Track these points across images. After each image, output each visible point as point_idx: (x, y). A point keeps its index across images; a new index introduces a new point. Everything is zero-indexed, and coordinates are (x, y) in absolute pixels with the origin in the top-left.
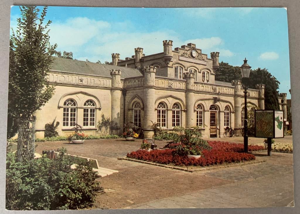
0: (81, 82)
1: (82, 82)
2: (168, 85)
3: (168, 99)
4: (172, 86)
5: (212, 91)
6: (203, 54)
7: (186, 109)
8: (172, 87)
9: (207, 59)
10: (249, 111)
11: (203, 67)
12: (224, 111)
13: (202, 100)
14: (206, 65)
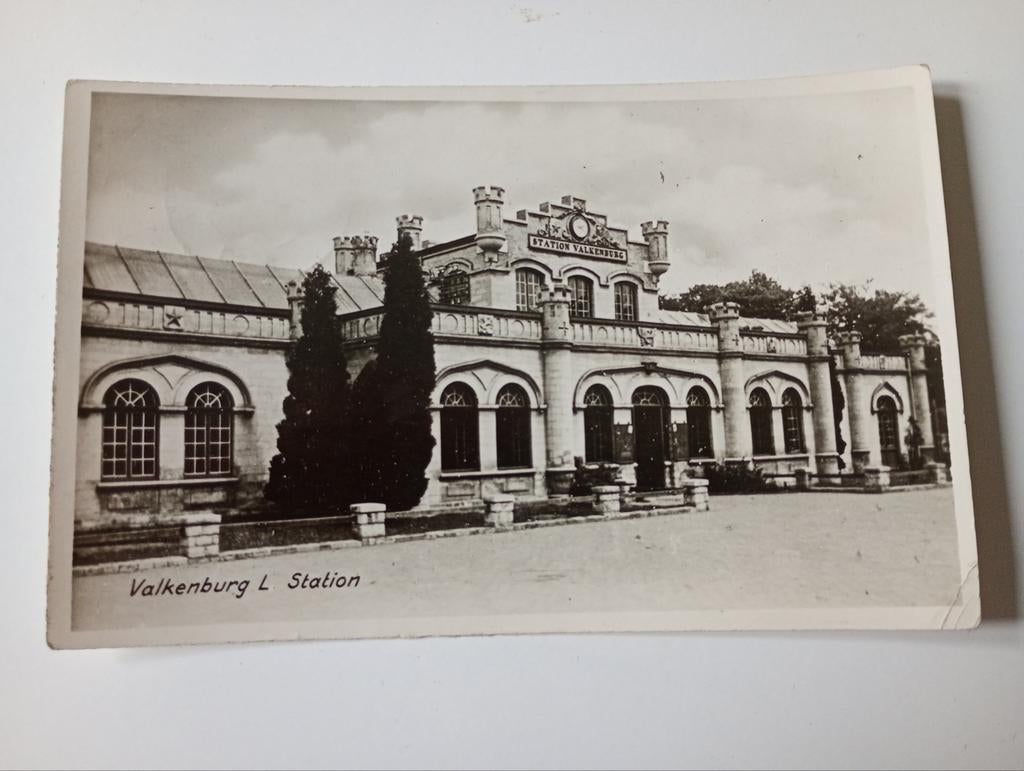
0: (173, 326)
1: (178, 324)
2: (476, 326)
3: (478, 372)
4: (490, 332)
5: (637, 343)
6: (610, 229)
7: (545, 403)
8: (490, 335)
9: (628, 243)
10: (776, 400)
11: (614, 268)
12: (685, 406)
13: (605, 372)
14: (625, 262)
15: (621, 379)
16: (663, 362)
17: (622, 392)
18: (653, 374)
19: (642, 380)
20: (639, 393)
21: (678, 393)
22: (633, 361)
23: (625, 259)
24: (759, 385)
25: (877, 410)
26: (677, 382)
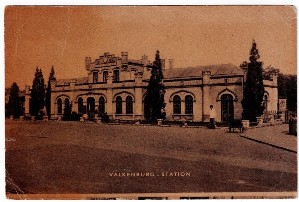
5: (88, 88)
6: (113, 58)
9: (117, 60)
11: (114, 67)
12: (98, 101)
13: (82, 95)
14: (116, 65)
15: (84, 96)
16: (93, 92)
17: (85, 98)
18: (91, 95)
19: (89, 96)
20: (88, 99)
21: (97, 98)
22: (87, 92)
23: (116, 64)
24: (119, 95)
25: (220, 100)
26: (97, 96)
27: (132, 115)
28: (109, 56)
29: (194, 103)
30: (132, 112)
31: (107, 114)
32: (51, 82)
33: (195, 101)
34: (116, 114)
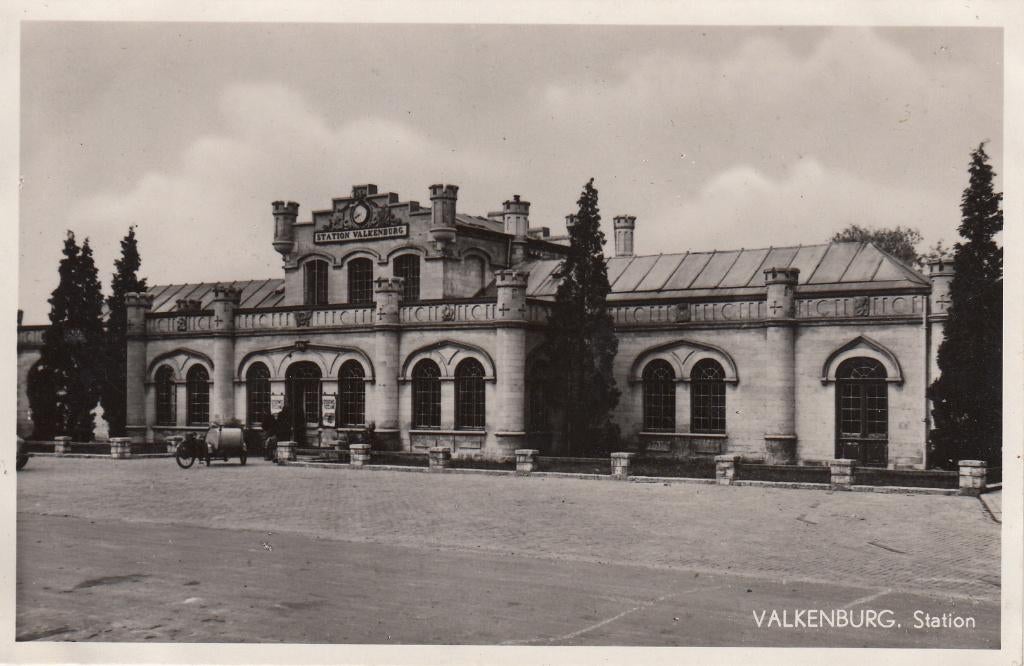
4: (183, 328)
5: (294, 325)
6: (393, 207)
9: (411, 216)
10: (448, 370)
11: (394, 244)
12: (336, 379)
13: (263, 352)
14: (406, 236)
15: (277, 358)
16: (314, 341)
17: (278, 366)
18: (307, 352)
19: (297, 357)
20: (293, 369)
21: (329, 365)
22: (288, 342)
23: (405, 233)
24: (427, 356)
25: (835, 379)
26: (329, 357)
27: (485, 435)
28: (376, 201)
29: (729, 390)
30: (481, 422)
31: (376, 431)
32: (129, 297)
33: (735, 384)
34: (413, 428)
